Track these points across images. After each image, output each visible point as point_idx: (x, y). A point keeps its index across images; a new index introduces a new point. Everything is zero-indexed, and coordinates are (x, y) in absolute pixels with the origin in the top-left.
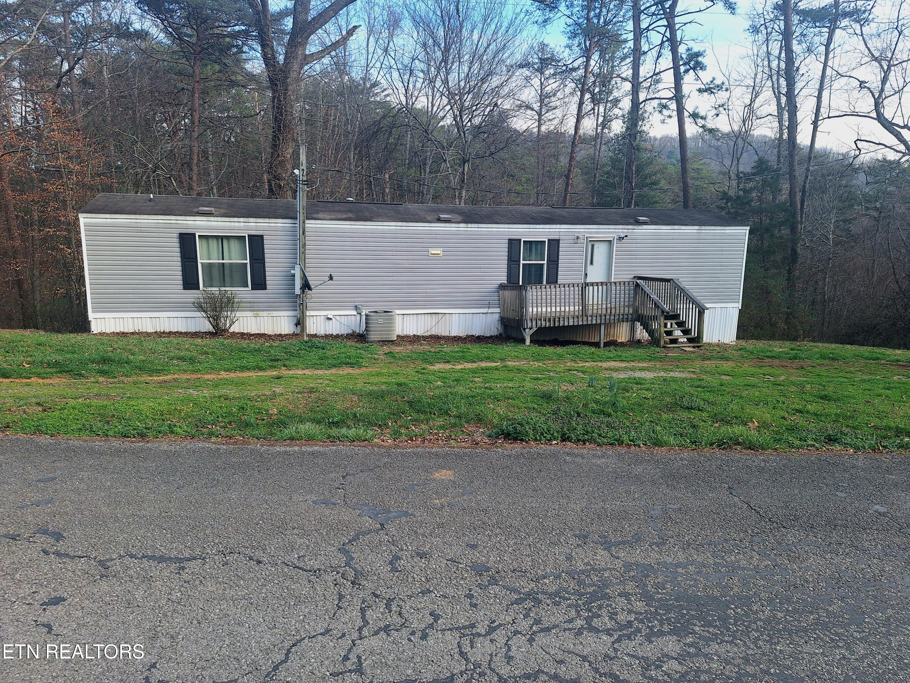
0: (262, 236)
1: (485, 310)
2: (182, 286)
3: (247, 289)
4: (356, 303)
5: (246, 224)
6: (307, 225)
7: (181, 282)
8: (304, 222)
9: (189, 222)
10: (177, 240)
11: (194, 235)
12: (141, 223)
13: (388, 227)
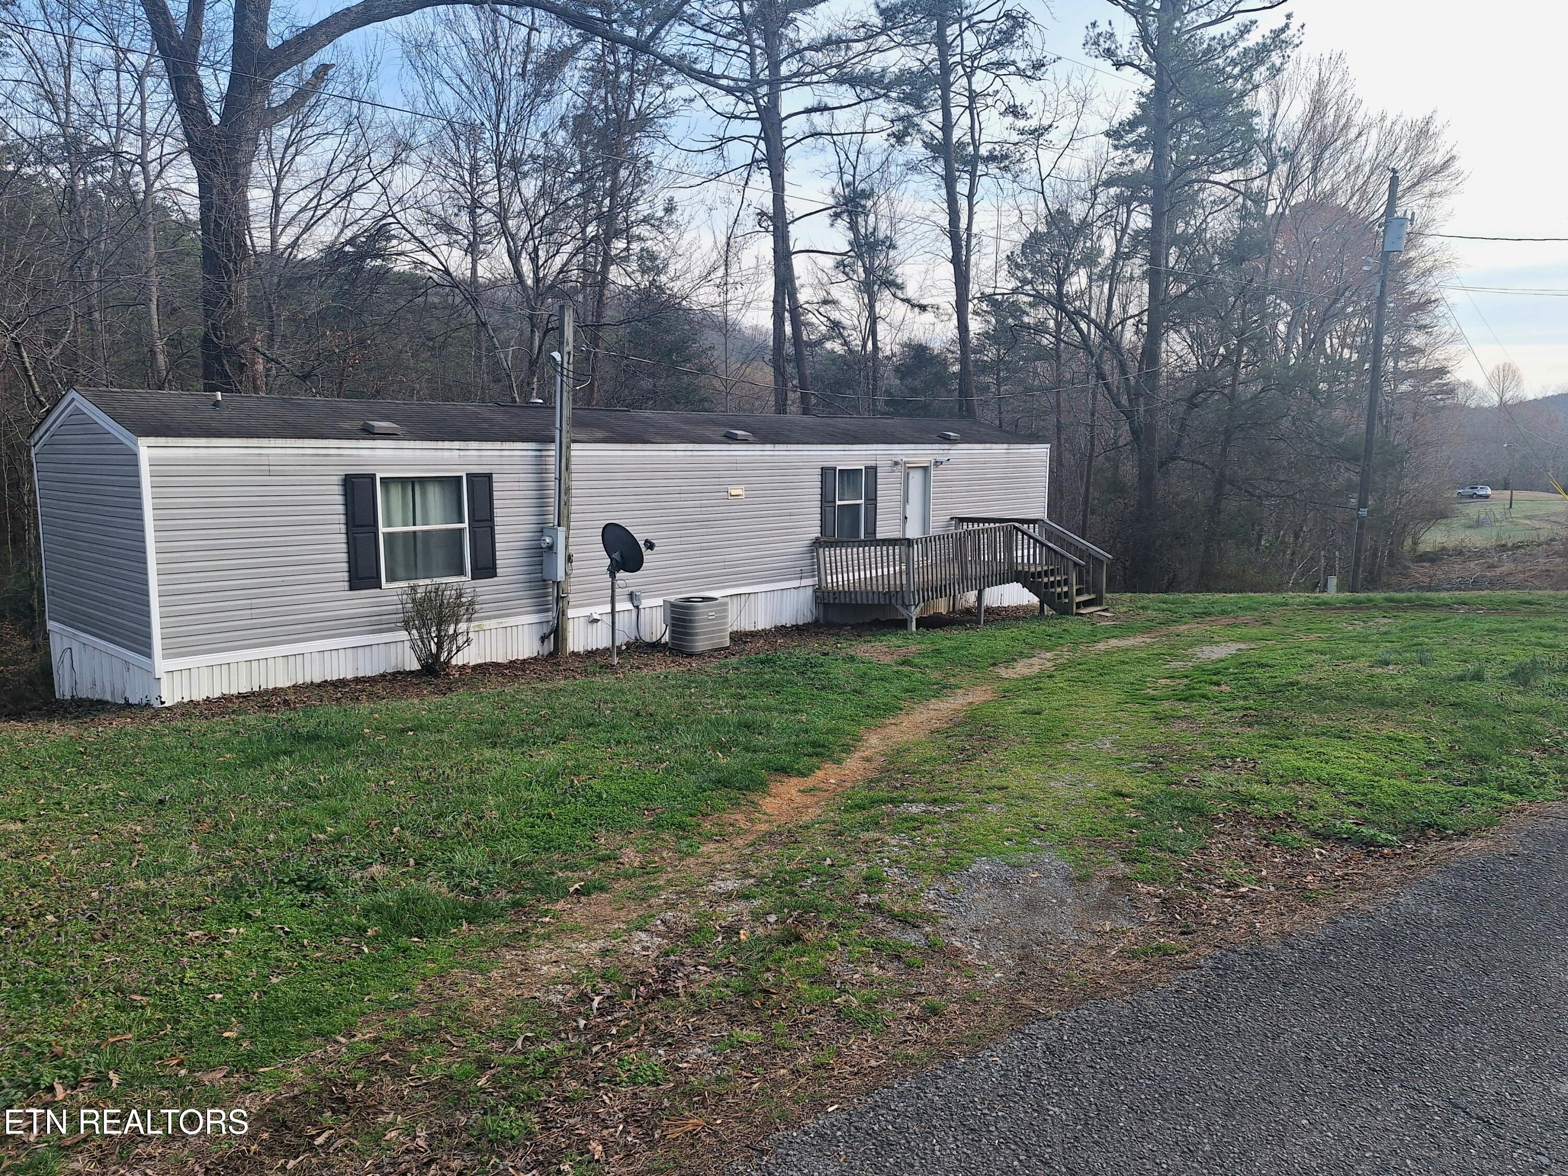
0: (489, 476)
1: (796, 583)
2: (346, 584)
3: (463, 579)
4: (631, 589)
5: (462, 453)
6: (573, 453)
7: (345, 576)
8: (568, 447)
9: (362, 452)
10: (338, 489)
11: (372, 477)
12: (268, 455)
13: (673, 453)
